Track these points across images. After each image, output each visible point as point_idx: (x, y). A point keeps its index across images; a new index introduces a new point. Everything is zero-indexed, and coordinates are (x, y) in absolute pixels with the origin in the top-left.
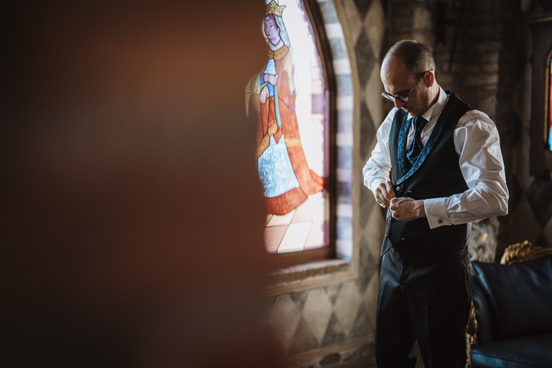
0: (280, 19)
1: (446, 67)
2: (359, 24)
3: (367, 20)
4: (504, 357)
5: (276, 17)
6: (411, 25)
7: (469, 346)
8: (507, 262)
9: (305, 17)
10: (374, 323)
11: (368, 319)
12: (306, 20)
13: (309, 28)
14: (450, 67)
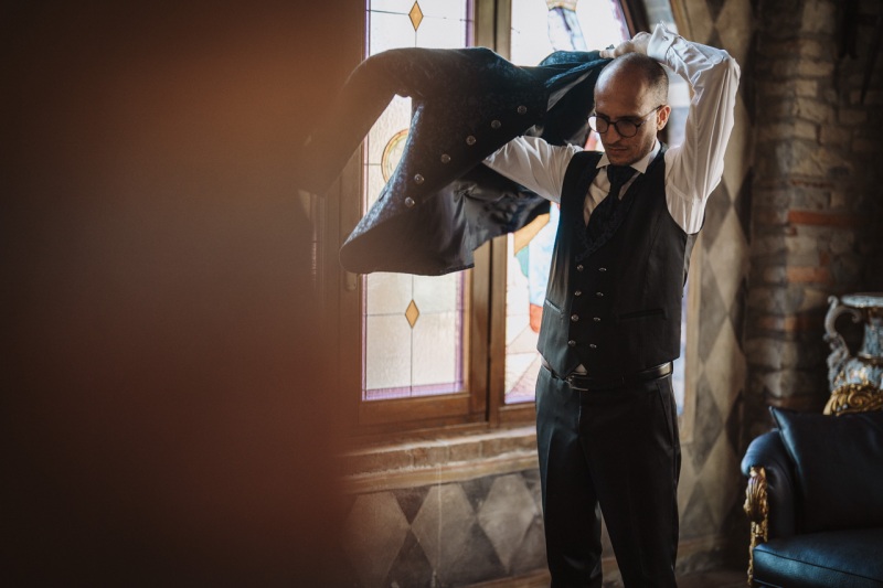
0: (572, 14)
1: (855, 97)
2: (708, 24)
3: (722, 17)
4: (803, 559)
5: (566, 12)
6: (799, 25)
7: (753, 540)
8: (833, 412)
9: (617, 13)
10: (717, 517)
11: (707, 509)
12: (618, 17)
13: (623, 30)
14: (863, 97)
